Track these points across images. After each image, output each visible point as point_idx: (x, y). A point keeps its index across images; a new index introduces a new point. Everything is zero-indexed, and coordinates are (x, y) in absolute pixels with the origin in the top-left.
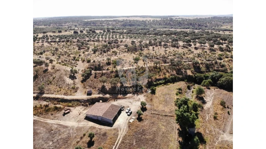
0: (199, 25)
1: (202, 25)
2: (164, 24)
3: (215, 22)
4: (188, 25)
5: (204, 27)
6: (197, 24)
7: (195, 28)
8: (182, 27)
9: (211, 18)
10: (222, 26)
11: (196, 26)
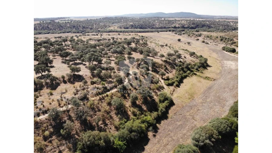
0: (84, 27)
1: (87, 28)
2: (40, 28)
3: (104, 22)
4: (71, 28)
5: (89, 29)
6: (81, 26)
7: (77, 32)
8: (63, 31)
9: (103, 18)
10: (110, 27)
11: (80, 28)
